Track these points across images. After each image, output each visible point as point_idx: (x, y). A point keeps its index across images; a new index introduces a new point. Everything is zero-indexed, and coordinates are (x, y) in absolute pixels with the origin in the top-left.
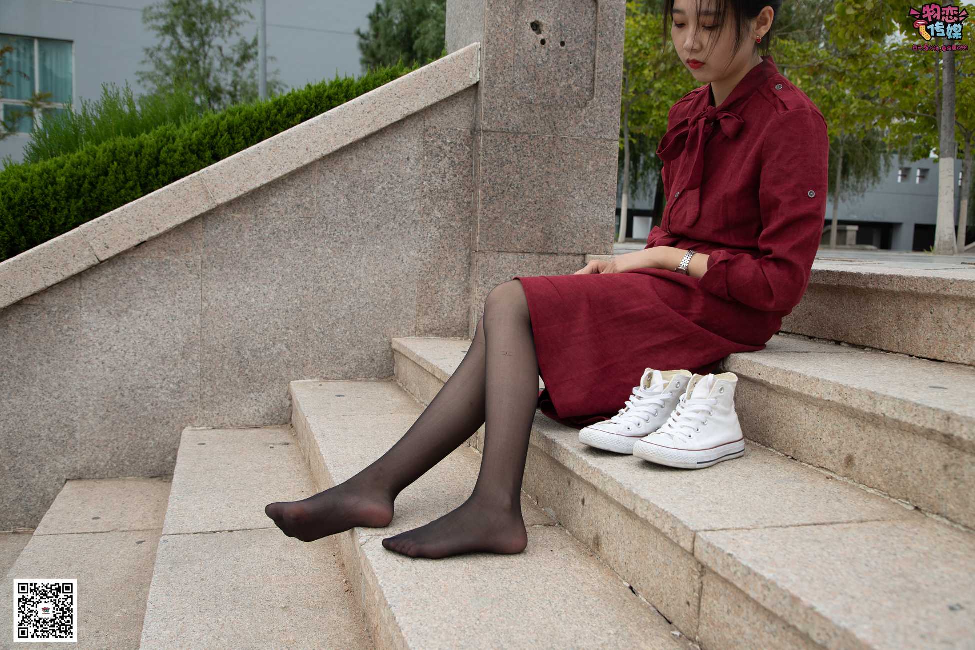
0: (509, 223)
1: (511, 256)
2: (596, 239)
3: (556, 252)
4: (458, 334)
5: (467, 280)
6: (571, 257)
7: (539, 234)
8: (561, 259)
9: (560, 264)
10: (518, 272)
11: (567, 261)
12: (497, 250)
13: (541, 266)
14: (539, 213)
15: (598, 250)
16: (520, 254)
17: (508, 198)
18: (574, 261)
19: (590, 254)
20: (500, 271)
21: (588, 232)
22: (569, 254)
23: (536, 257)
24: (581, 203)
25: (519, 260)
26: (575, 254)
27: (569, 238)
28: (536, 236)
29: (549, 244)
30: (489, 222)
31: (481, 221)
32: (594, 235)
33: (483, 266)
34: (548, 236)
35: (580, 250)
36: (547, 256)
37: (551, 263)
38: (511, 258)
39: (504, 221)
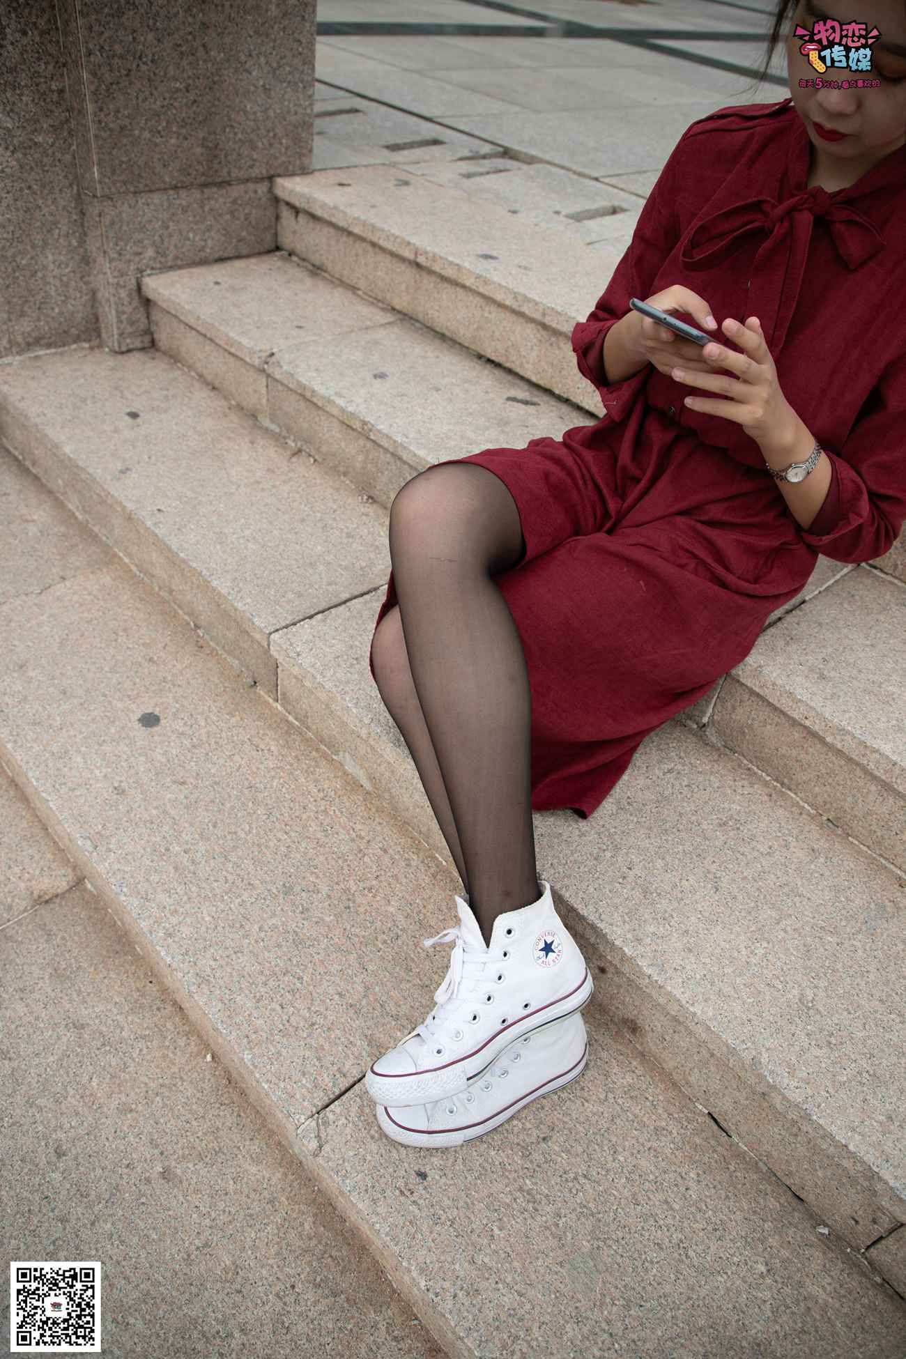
0: (147, 135)
1: (157, 198)
2: (287, 148)
3: (228, 179)
4: (83, 337)
5: (82, 242)
6: (251, 186)
7: (198, 150)
8: (236, 191)
9: (234, 202)
10: (171, 224)
11: (246, 192)
12: (132, 189)
13: (207, 208)
14: (194, 108)
15: (291, 168)
16: (171, 192)
17: (138, 85)
18: (256, 192)
19: (279, 176)
20: (142, 228)
21: (275, 135)
22: (247, 180)
23: (197, 194)
24: (261, 83)
25: (170, 204)
26: (256, 178)
27: (245, 151)
28: (194, 154)
29: (216, 167)
30: (110, 136)
31: (96, 136)
32: (284, 141)
33: (113, 223)
34: (213, 152)
35: (264, 171)
36: (215, 189)
37: (221, 200)
38: (156, 201)
39: (137, 132)
